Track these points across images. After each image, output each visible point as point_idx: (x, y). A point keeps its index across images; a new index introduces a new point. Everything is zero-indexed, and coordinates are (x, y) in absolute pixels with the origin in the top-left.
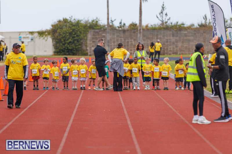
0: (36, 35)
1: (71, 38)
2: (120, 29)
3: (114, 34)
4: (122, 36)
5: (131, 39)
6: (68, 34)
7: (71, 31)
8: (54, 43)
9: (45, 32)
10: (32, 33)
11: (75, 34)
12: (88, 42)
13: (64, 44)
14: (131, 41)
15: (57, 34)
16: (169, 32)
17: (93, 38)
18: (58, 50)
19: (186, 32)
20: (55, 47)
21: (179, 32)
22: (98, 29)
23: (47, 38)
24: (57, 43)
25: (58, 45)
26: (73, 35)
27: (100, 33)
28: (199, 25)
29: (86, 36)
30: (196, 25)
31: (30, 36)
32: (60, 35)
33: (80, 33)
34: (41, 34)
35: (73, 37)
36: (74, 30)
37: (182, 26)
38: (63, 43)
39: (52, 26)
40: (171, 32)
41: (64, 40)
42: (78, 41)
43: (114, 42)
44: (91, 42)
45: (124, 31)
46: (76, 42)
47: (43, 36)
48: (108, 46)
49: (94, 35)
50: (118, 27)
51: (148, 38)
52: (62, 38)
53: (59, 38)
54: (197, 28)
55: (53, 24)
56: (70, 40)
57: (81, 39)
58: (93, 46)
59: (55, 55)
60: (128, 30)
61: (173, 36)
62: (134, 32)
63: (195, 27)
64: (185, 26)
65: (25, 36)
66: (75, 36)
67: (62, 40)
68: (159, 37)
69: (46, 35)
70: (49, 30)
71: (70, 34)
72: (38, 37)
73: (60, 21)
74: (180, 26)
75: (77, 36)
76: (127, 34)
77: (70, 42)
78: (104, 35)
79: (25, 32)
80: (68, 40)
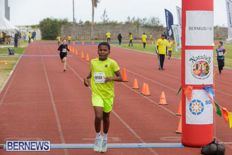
0: (30, 28)
1: (52, 29)
2: (80, 24)
3: (76, 28)
4: (81, 29)
5: (87, 30)
6: (50, 27)
7: (52, 25)
8: (42, 32)
9: (36, 26)
10: (27, 27)
11: (54, 27)
12: (62, 32)
13: (47, 34)
14: (86, 32)
15: (43, 27)
16: (108, 27)
17: (64, 30)
18: (44, 37)
19: (118, 27)
20: (42, 35)
21: (114, 27)
22: (68, 24)
23: (37, 30)
24: (43, 32)
25: (44, 34)
26: (53, 28)
27: (69, 27)
28: (125, 22)
29: (60, 29)
30: (124, 23)
31: (26, 28)
32: (45, 27)
33: (57, 26)
34: (33, 27)
35: (53, 29)
36: (53, 25)
37: (116, 23)
38: (47, 32)
39: (40, 22)
40: (109, 27)
41: (48, 31)
42: (56, 32)
43: (77, 32)
44: (63, 32)
45: (82, 26)
46: (54, 32)
47: (34, 29)
48: (74, 34)
49: (65, 28)
50: (79, 23)
51: (96, 30)
52: (47, 29)
53: (44, 30)
54: (124, 24)
55: (41, 21)
56: (51, 31)
57: (58, 31)
58: (64, 35)
59: (42, 40)
60: (84, 25)
61: (111, 29)
62: (88, 27)
63: (123, 24)
64: (118, 23)
65: (22, 28)
66: (54, 28)
67: (47, 31)
68: (103, 29)
69: (36, 28)
70: (39, 25)
71: (51, 27)
72: (31, 29)
73: (45, 20)
74: (114, 23)
75: (56, 28)
76: (84, 27)
77: (51, 32)
78: (71, 28)
79: (23, 26)
80: (50, 31)
